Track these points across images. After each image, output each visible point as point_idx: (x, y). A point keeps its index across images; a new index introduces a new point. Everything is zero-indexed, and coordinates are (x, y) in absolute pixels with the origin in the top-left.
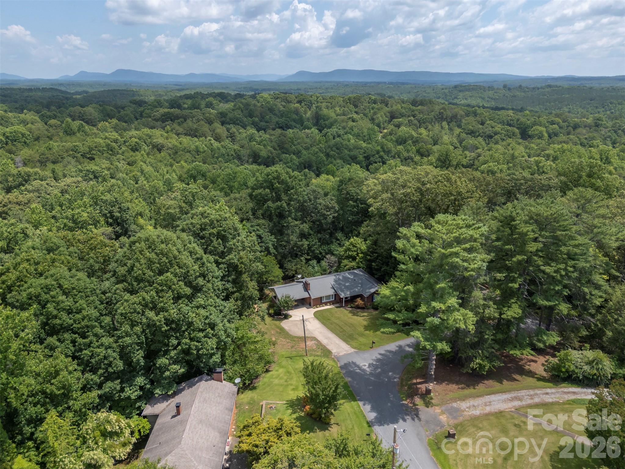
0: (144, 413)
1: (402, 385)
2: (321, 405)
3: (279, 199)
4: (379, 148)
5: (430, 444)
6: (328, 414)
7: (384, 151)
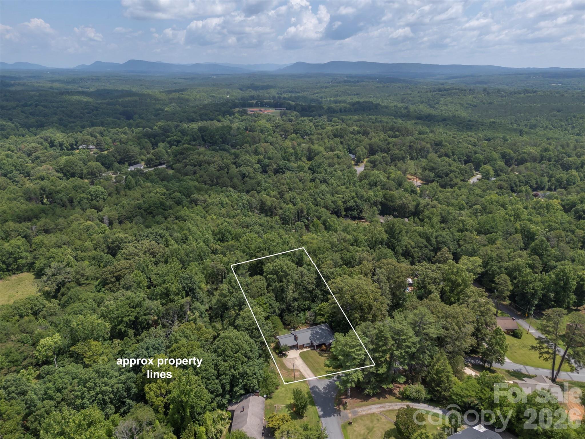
0: (229, 409)
1: (336, 399)
2: (300, 409)
3: (281, 281)
4: (354, 194)
5: (342, 426)
6: (303, 413)
7: (358, 197)
